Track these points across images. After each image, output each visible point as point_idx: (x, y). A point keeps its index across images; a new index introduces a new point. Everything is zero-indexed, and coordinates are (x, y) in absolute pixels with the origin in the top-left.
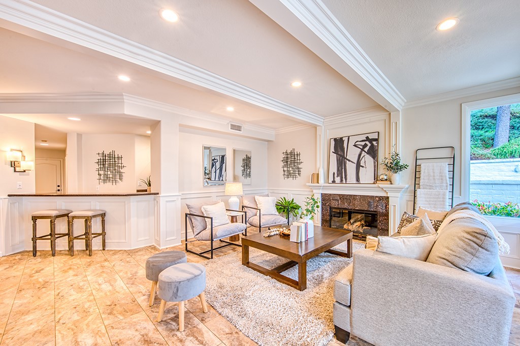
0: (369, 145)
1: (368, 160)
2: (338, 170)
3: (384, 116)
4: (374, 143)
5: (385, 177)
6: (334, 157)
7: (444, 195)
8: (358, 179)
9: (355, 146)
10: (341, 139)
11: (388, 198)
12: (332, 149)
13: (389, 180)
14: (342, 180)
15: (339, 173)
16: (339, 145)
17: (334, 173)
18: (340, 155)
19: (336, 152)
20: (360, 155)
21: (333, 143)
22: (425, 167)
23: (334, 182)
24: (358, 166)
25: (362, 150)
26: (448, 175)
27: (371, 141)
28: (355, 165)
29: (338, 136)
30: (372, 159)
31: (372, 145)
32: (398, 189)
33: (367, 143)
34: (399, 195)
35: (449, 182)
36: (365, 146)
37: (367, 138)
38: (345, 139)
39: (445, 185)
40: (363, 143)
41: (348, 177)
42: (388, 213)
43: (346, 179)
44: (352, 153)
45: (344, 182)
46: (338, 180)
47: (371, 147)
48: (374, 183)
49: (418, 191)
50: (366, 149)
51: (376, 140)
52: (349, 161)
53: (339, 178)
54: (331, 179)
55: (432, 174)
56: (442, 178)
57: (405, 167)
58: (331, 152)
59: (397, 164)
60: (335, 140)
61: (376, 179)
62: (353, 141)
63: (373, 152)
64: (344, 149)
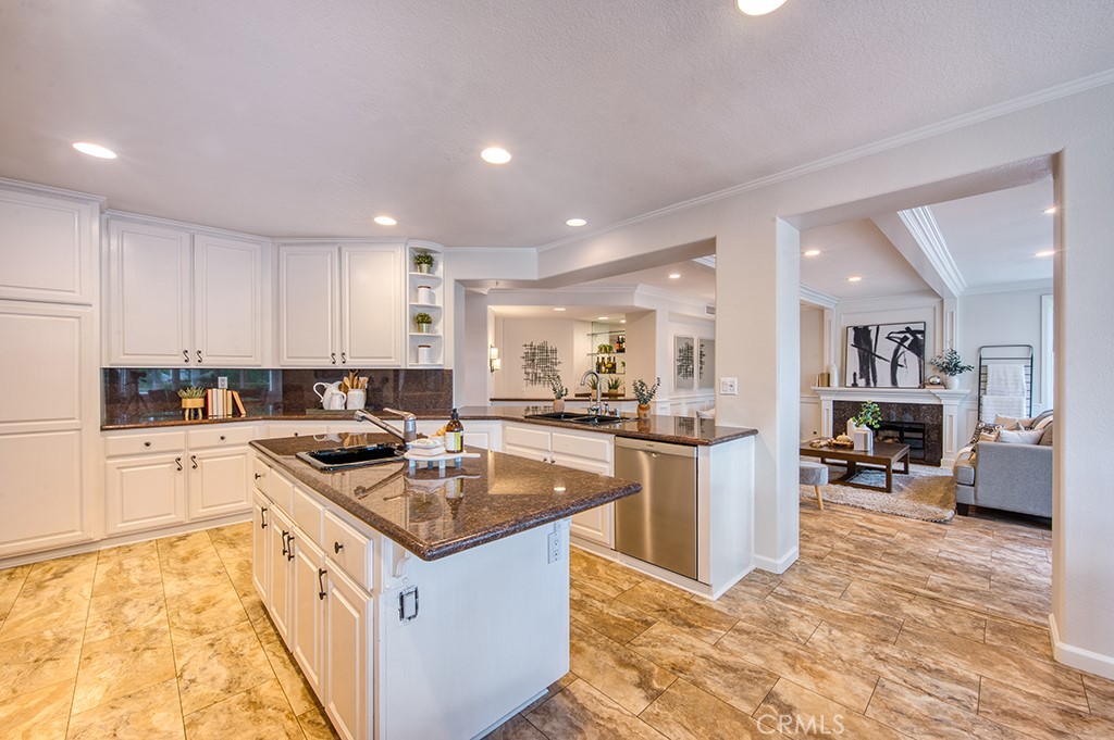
0: (911, 338)
1: (909, 358)
2: (861, 369)
3: (934, 302)
4: (919, 336)
5: (938, 381)
6: (853, 354)
7: (1021, 402)
8: (894, 382)
9: (889, 338)
10: (866, 328)
11: (942, 406)
12: (851, 340)
13: (943, 384)
14: (868, 384)
15: (864, 373)
16: (862, 337)
17: (855, 374)
18: (865, 350)
19: (857, 344)
20: (896, 351)
21: (851, 333)
22: (993, 369)
23: (855, 385)
24: (895, 365)
25: (901, 344)
26: (1025, 379)
27: (914, 333)
28: (889, 364)
29: (861, 323)
30: (916, 357)
31: (916, 338)
32: (955, 396)
33: (908, 335)
34: (957, 402)
35: (1026, 387)
36: (906, 339)
37: (908, 329)
38: (873, 330)
39: (1021, 391)
40: (902, 336)
41: (878, 378)
42: (942, 425)
43: (875, 382)
44: (885, 349)
45: (872, 384)
46: (861, 382)
47: (914, 341)
48: (919, 388)
49: (985, 399)
50: (906, 344)
51: (922, 332)
52: (880, 358)
53: (863, 380)
54: (850, 381)
55: (1003, 378)
56: (1017, 383)
57: (969, 368)
58: (849, 345)
59: (956, 365)
60: (855, 328)
61: (923, 383)
62: (884, 332)
63: (917, 348)
64: (870, 341)
